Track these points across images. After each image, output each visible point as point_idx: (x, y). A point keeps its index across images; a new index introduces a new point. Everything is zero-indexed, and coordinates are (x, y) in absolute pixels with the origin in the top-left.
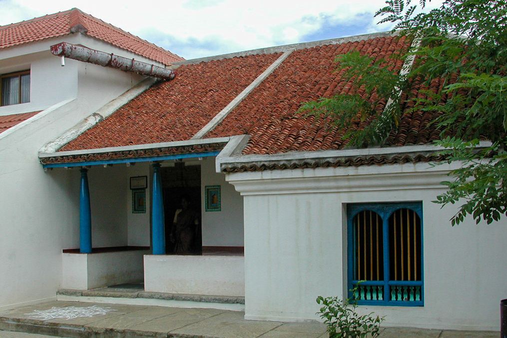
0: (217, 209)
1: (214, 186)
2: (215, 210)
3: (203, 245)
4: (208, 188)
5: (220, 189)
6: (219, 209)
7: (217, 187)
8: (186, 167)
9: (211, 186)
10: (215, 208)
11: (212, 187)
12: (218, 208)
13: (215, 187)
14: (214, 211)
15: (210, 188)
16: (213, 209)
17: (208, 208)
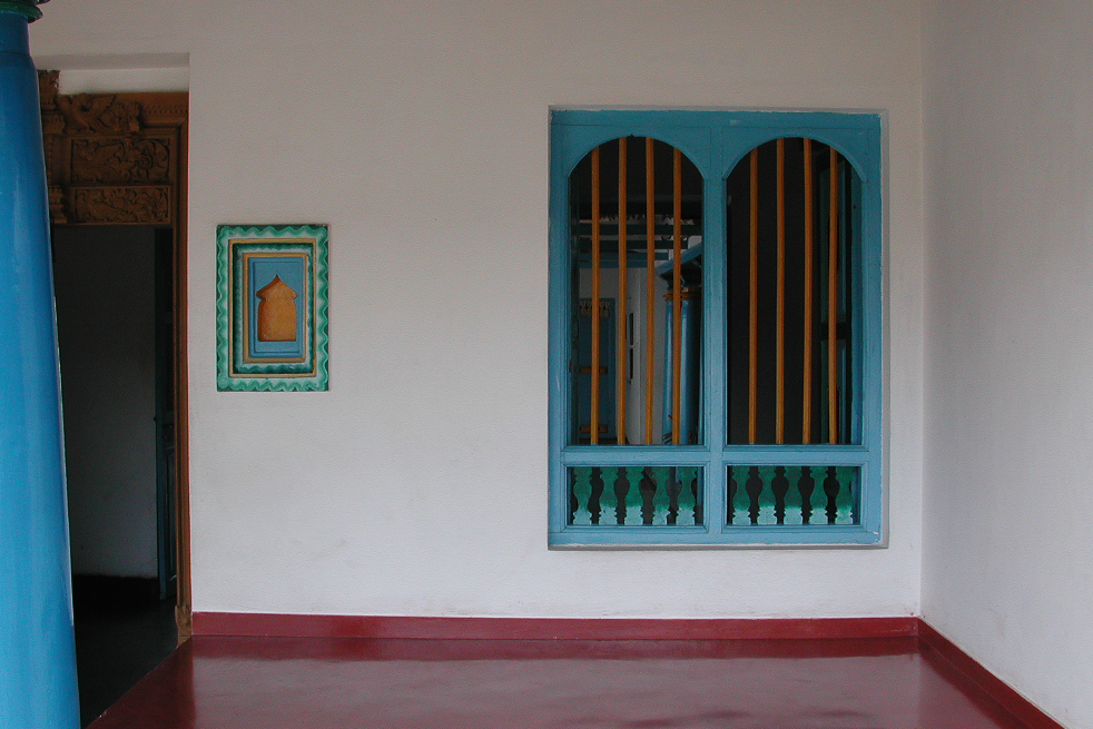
0: (302, 380)
1: (279, 228)
2: (288, 380)
3: (195, 609)
4: (238, 237)
5: (325, 244)
6: (315, 381)
7: (304, 236)
8: (69, 99)
9: (261, 228)
10: (283, 371)
11: (269, 236)
12: (310, 371)
13: (287, 236)
14: (280, 387)
15: (252, 236)
16: (275, 380)
17: (237, 368)
